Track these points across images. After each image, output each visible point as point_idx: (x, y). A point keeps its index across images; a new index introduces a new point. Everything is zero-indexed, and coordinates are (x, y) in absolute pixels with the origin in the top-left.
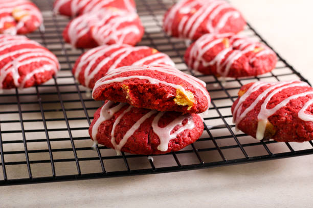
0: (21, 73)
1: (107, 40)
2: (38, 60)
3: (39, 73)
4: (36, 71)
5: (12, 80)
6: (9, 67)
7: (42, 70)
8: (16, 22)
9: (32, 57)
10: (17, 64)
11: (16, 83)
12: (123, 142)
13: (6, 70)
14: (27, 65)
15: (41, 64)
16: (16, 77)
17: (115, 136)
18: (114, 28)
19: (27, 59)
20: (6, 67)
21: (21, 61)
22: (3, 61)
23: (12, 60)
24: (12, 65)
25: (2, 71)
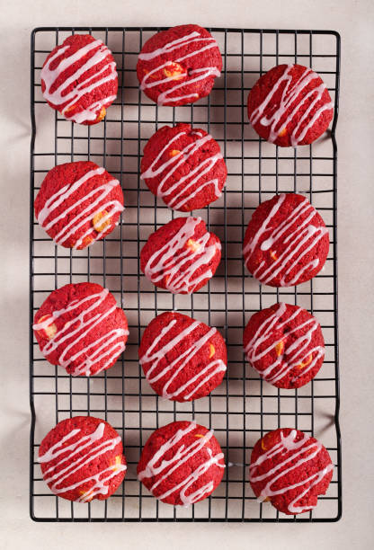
0: (93, 371)
1: (179, 291)
2: (108, 353)
3: (108, 366)
4: (106, 365)
6: (82, 368)
7: (111, 360)
8: (96, 232)
9: (104, 350)
10: (90, 363)
13: (80, 370)
14: (98, 363)
15: (111, 355)
16: (88, 373)
18: (186, 280)
19: (98, 356)
20: (80, 367)
21: (93, 360)
22: (77, 359)
23: (86, 359)
24: (86, 364)
25: (77, 370)
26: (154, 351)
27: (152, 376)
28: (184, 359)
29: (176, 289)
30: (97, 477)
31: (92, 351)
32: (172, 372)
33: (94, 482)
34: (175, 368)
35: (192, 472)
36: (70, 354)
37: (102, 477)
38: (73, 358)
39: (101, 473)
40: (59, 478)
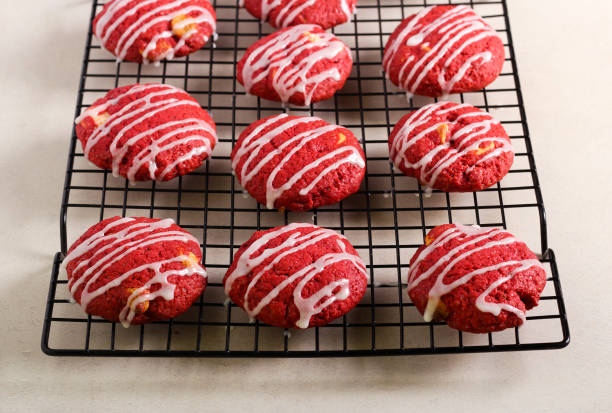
0: (160, 164)
1: (292, 92)
2: (185, 141)
3: (184, 163)
4: (181, 160)
5: (148, 172)
6: (144, 155)
7: (189, 156)
8: (176, 38)
9: (178, 137)
10: (156, 150)
11: (152, 175)
12: (257, 310)
13: (141, 159)
14: (168, 151)
15: (189, 148)
16: (153, 168)
17: (249, 300)
18: (303, 74)
19: (169, 141)
20: (141, 154)
21: (161, 145)
22: (137, 143)
23: (151, 143)
24: (149, 151)
25: (136, 160)
26: (254, 139)
27: (250, 168)
28: (299, 141)
29: (288, 88)
30: (157, 266)
31: (160, 133)
32: (281, 157)
33: (151, 273)
34: (286, 152)
35: (313, 262)
36: (127, 136)
37: (165, 268)
38: (132, 141)
39: (164, 262)
40: (95, 272)
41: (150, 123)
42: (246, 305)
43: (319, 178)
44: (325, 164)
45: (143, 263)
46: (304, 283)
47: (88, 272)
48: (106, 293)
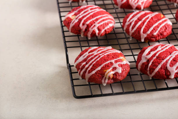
0: (99, 30)
2: (106, 22)
3: (107, 29)
4: (106, 28)
5: (95, 33)
6: (93, 27)
7: (108, 27)
9: (103, 20)
10: (97, 25)
11: (97, 34)
14: (101, 25)
15: (108, 24)
16: (97, 32)
17: (150, 71)
19: (101, 22)
20: (92, 27)
21: (99, 23)
22: (90, 23)
23: (95, 23)
24: (95, 26)
25: (90, 29)
26: (131, 19)
27: (133, 28)
28: (148, 18)
29: (135, 4)
30: (113, 61)
31: (97, 20)
32: (143, 23)
33: (112, 64)
34: (145, 21)
35: (170, 54)
36: (86, 21)
37: (116, 62)
38: (88, 23)
39: (115, 59)
40: (89, 66)
41: (93, 16)
42: (148, 73)
43: (159, 29)
44: (160, 24)
45: (108, 60)
46: (169, 62)
47: (87, 66)
48: (96, 73)
